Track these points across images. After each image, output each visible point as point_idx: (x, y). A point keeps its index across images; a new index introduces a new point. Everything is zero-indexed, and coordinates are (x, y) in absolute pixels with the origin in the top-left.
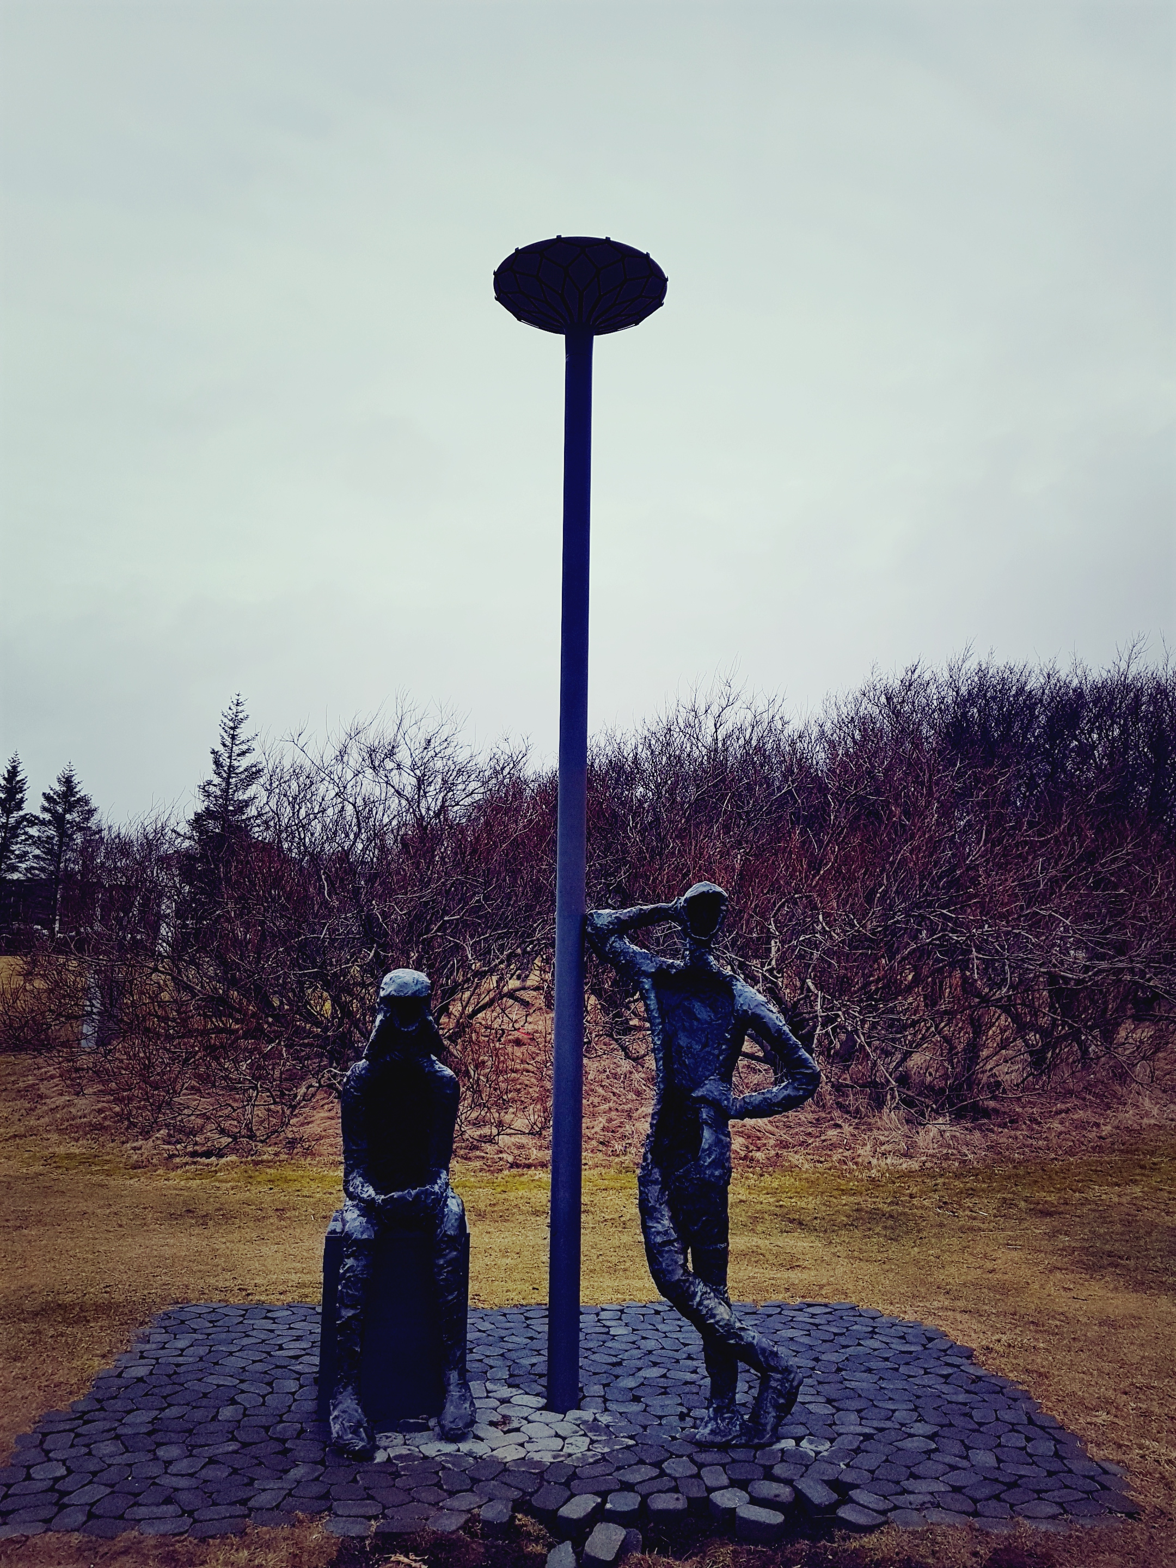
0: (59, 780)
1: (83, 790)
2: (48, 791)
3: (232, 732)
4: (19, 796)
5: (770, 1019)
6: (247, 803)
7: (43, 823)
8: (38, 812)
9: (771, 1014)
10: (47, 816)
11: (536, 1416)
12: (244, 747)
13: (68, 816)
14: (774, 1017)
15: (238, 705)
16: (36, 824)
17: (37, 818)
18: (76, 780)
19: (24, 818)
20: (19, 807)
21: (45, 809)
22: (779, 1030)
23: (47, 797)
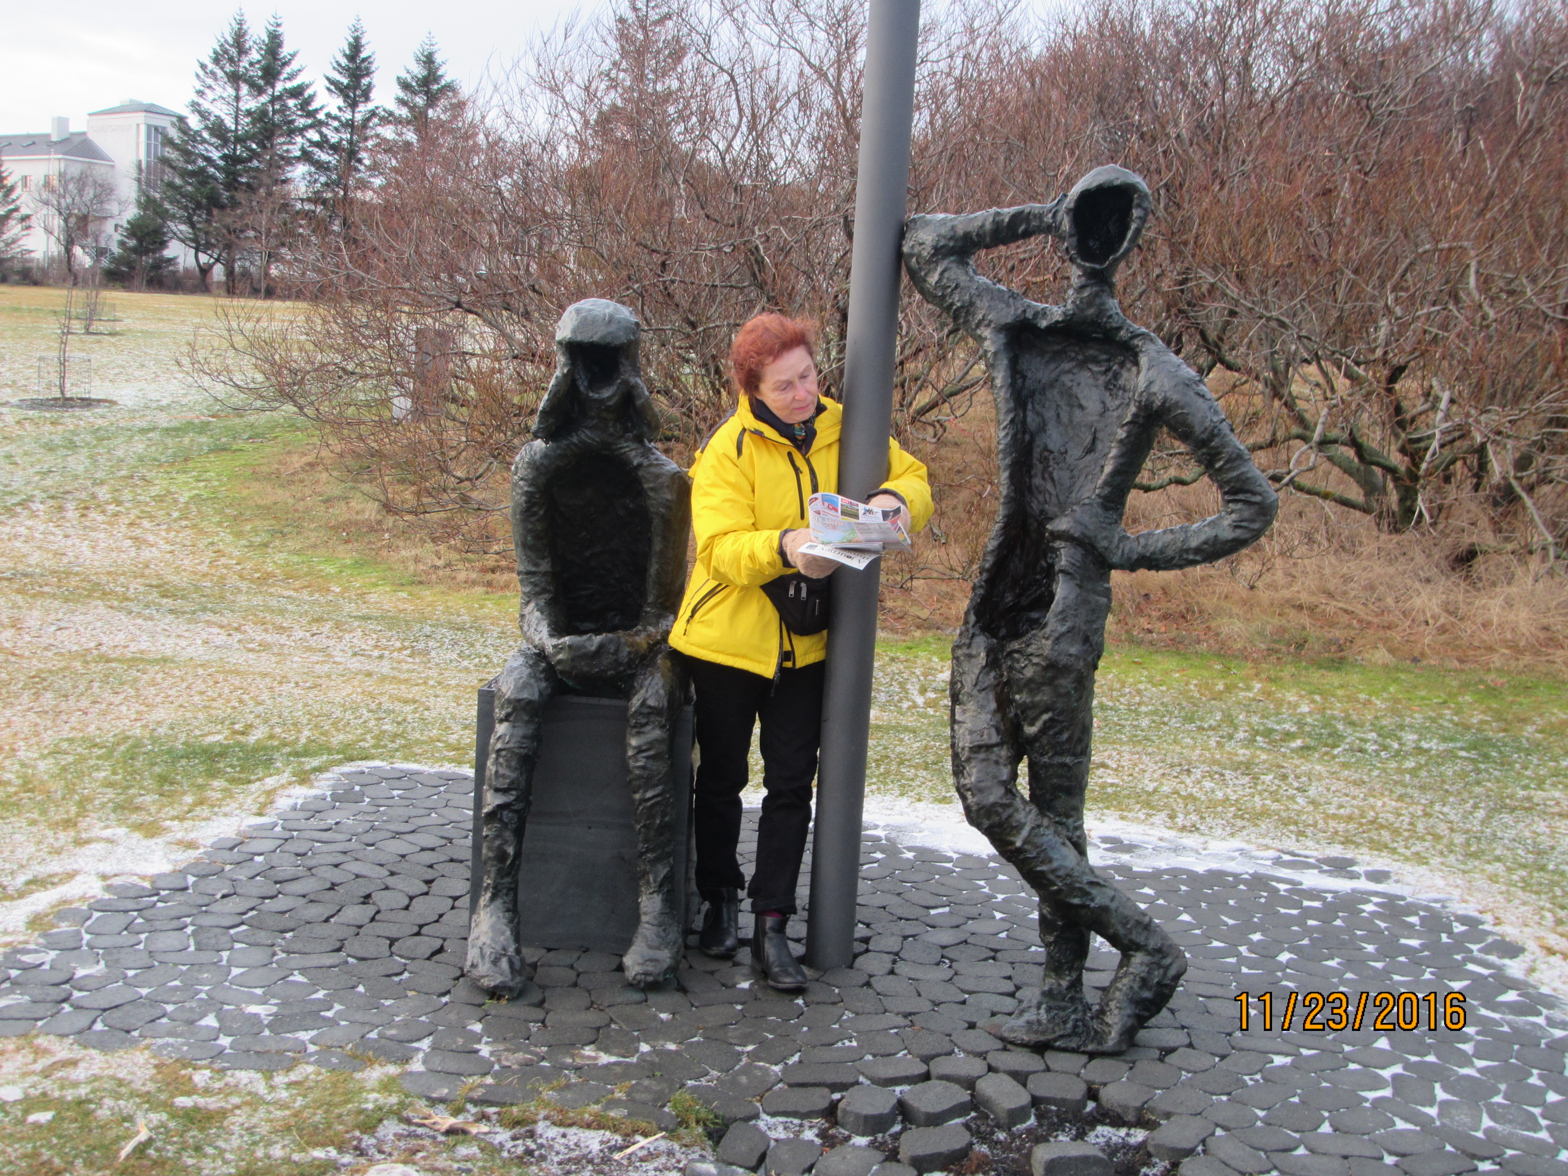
0: (418, 61)
1: (448, 73)
2: (404, 75)
4: (365, 81)
7: (398, 121)
8: (392, 106)
10: (404, 112)
13: (430, 113)
16: (390, 122)
17: (391, 114)
18: (438, 58)
19: (373, 114)
20: (366, 96)
21: (402, 102)
23: (405, 86)
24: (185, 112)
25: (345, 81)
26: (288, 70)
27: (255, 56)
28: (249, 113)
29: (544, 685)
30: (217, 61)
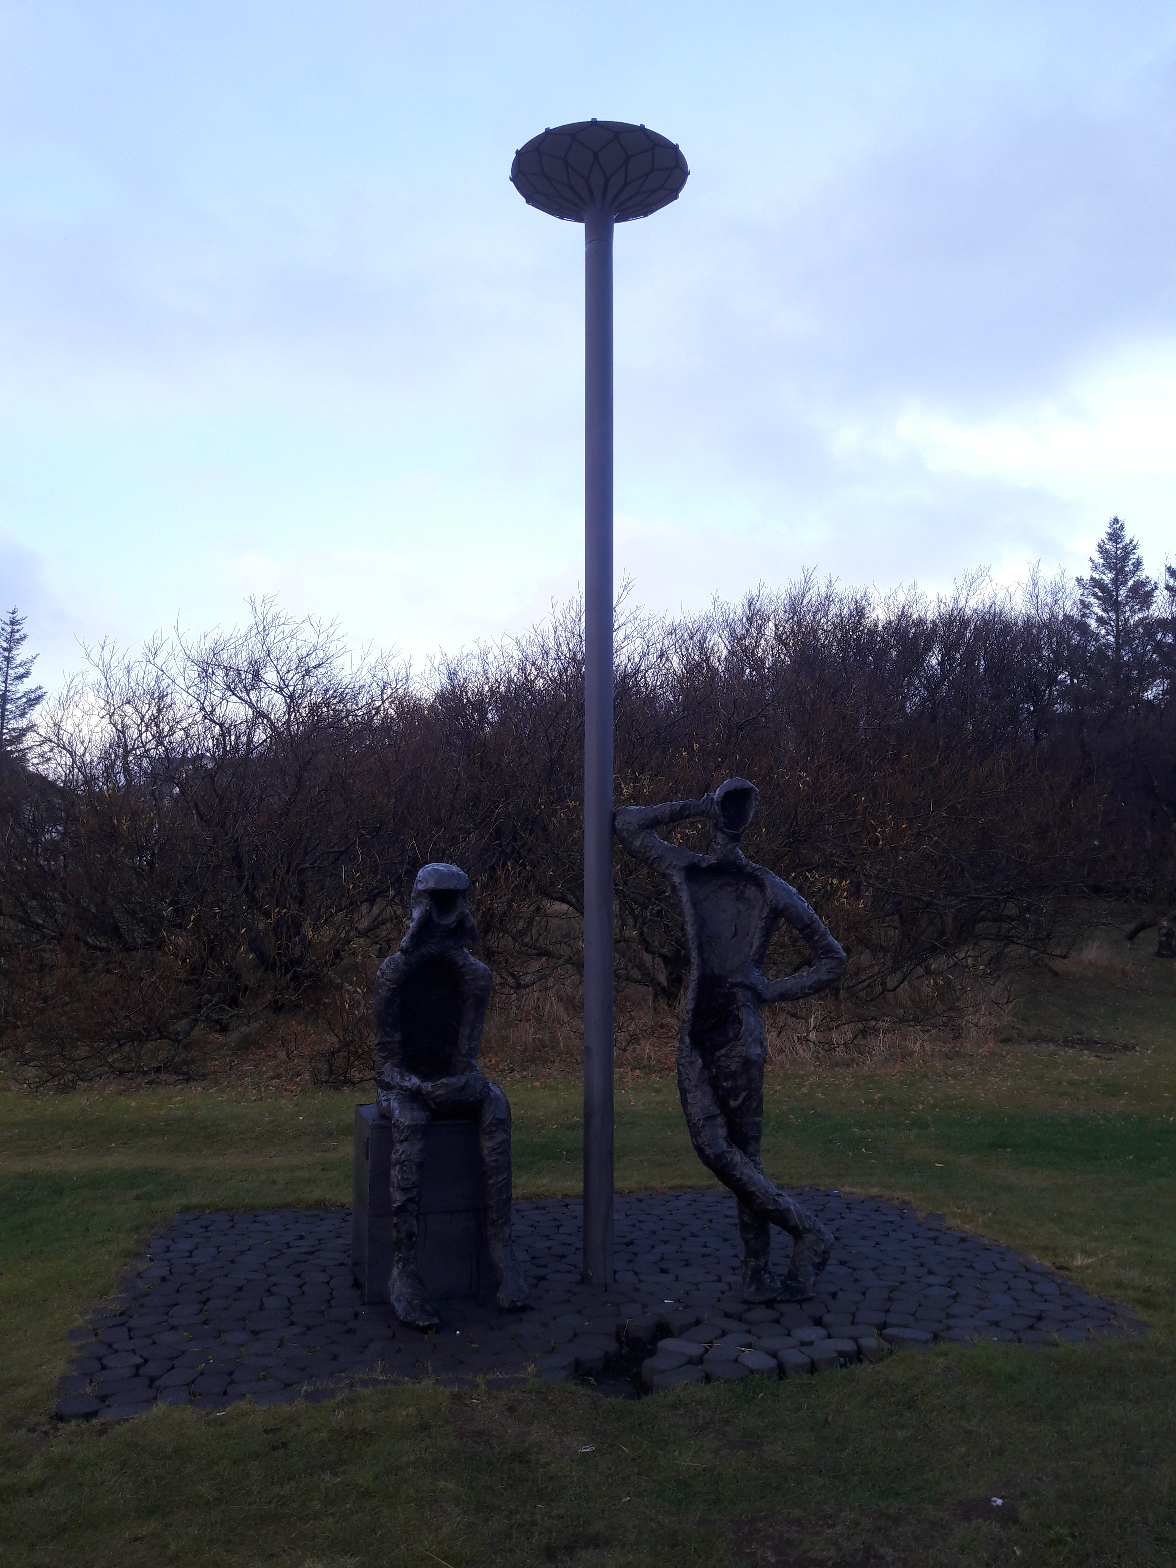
3: (6, 654)
6: (24, 732)
12: (21, 670)
15: (13, 623)
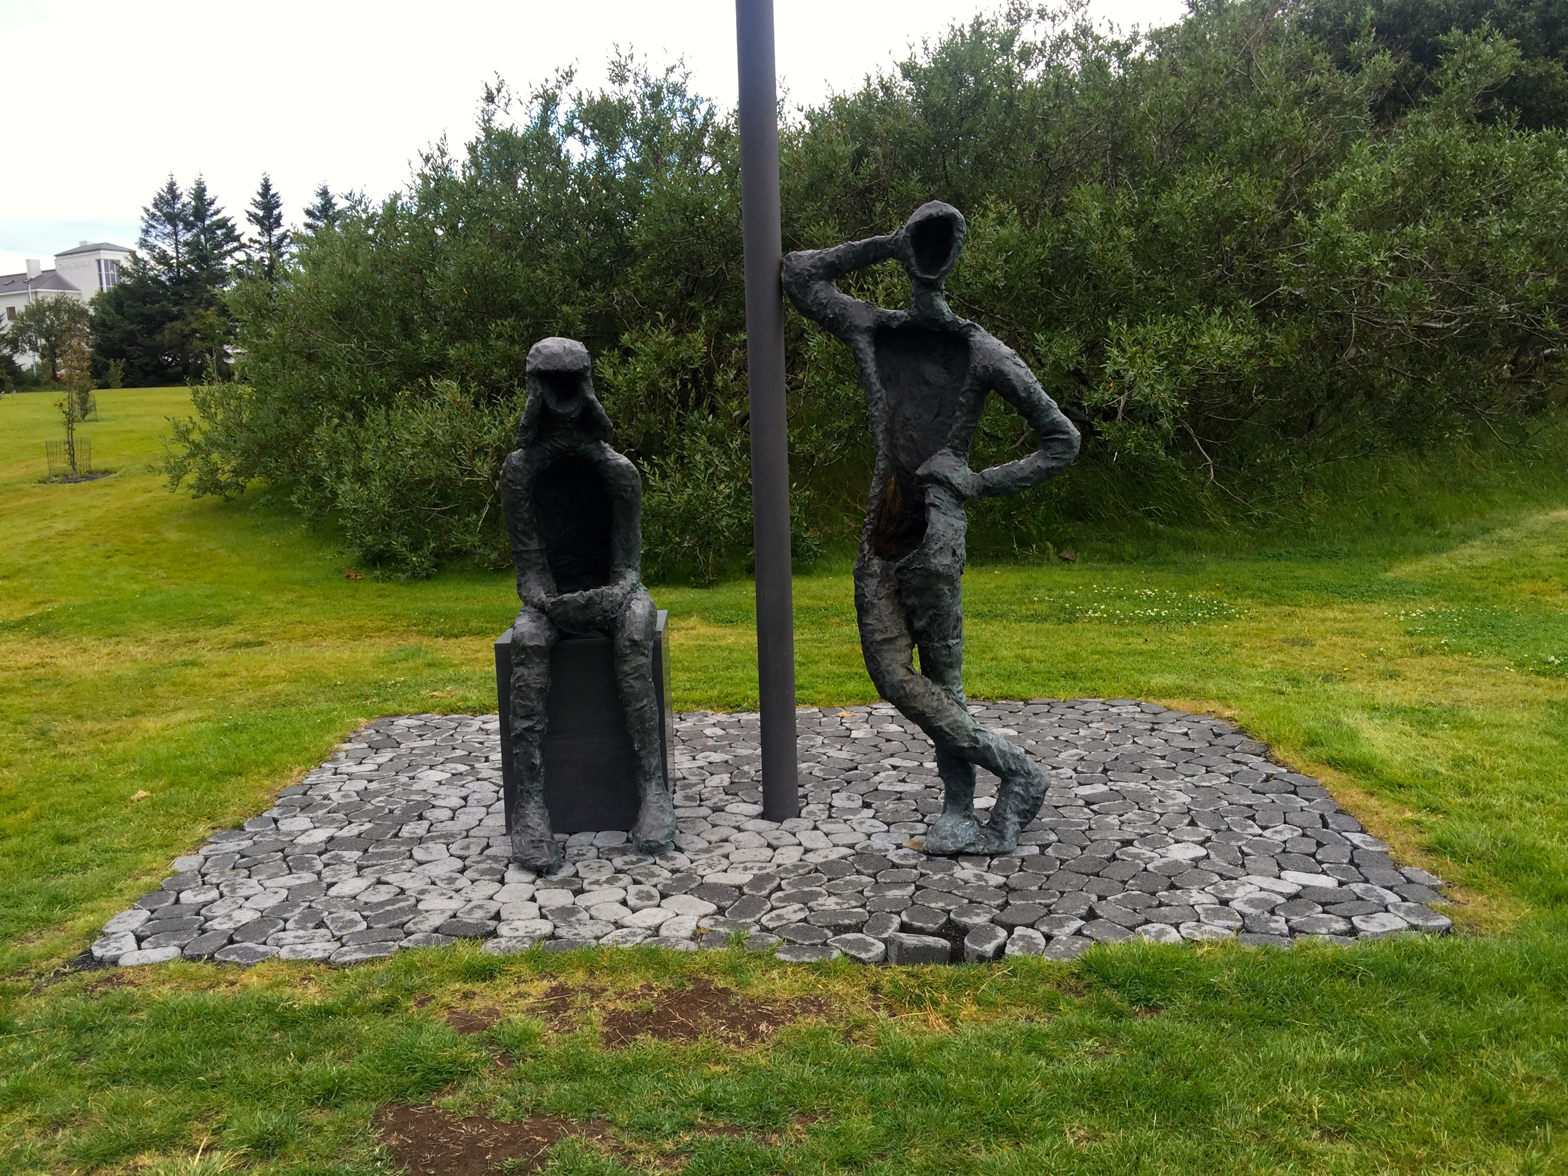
2: (306, 205)
4: (276, 212)
5: (1018, 376)
8: (300, 229)
9: (1017, 369)
11: (750, 825)
14: (1022, 372)
17: (299, 235)
18: (331, 191)
19: (285, 236)
20: (278, 223)
21: (308, 226)
22: (1027, 388)
23: (309, 213)
24: (135, 248)
25: (261, 213)
26: (213, 208)
27: (186, 199)
28: (186, 244)
29: (548, 633)
30: (156, 205)
